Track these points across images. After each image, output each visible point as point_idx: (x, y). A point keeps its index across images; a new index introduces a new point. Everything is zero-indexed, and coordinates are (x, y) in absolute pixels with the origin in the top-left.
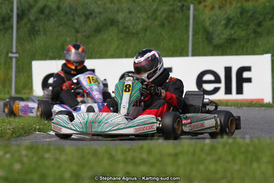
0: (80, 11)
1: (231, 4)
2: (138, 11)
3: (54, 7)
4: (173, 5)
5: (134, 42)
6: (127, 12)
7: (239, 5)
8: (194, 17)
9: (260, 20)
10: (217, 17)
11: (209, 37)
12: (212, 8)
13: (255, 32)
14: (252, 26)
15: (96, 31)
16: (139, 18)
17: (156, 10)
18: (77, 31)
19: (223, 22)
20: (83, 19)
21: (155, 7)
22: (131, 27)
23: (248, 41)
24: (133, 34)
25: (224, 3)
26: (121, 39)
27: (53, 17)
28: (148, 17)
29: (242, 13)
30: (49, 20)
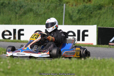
0: (18, 5)
1: (80, 4)
2: (42, 6)
3: (7, 2)
4: (56, 4)
5: (40, 18)
6: (37, 6)
7: (83, 4)
8: (65, 9)
9: (92, 11)
10: (74, 9)
11: (71, 17)
12: (72, 5)
13: (90, 16)
14: (89, 13)
15: (24, 13)
16: (42, 9)
17: (49, 6)
18: (16, 13)
19: (77, 11)
20: (19, 8)
21: (49, 4)
22: (39, 12)
23: (87, 19)
24: (40, 15)
25: (77, 3)
26: (35, 17)
27: (6, 7)
28: (46, 8)
29: (85, 8)
30: (5, 8)
